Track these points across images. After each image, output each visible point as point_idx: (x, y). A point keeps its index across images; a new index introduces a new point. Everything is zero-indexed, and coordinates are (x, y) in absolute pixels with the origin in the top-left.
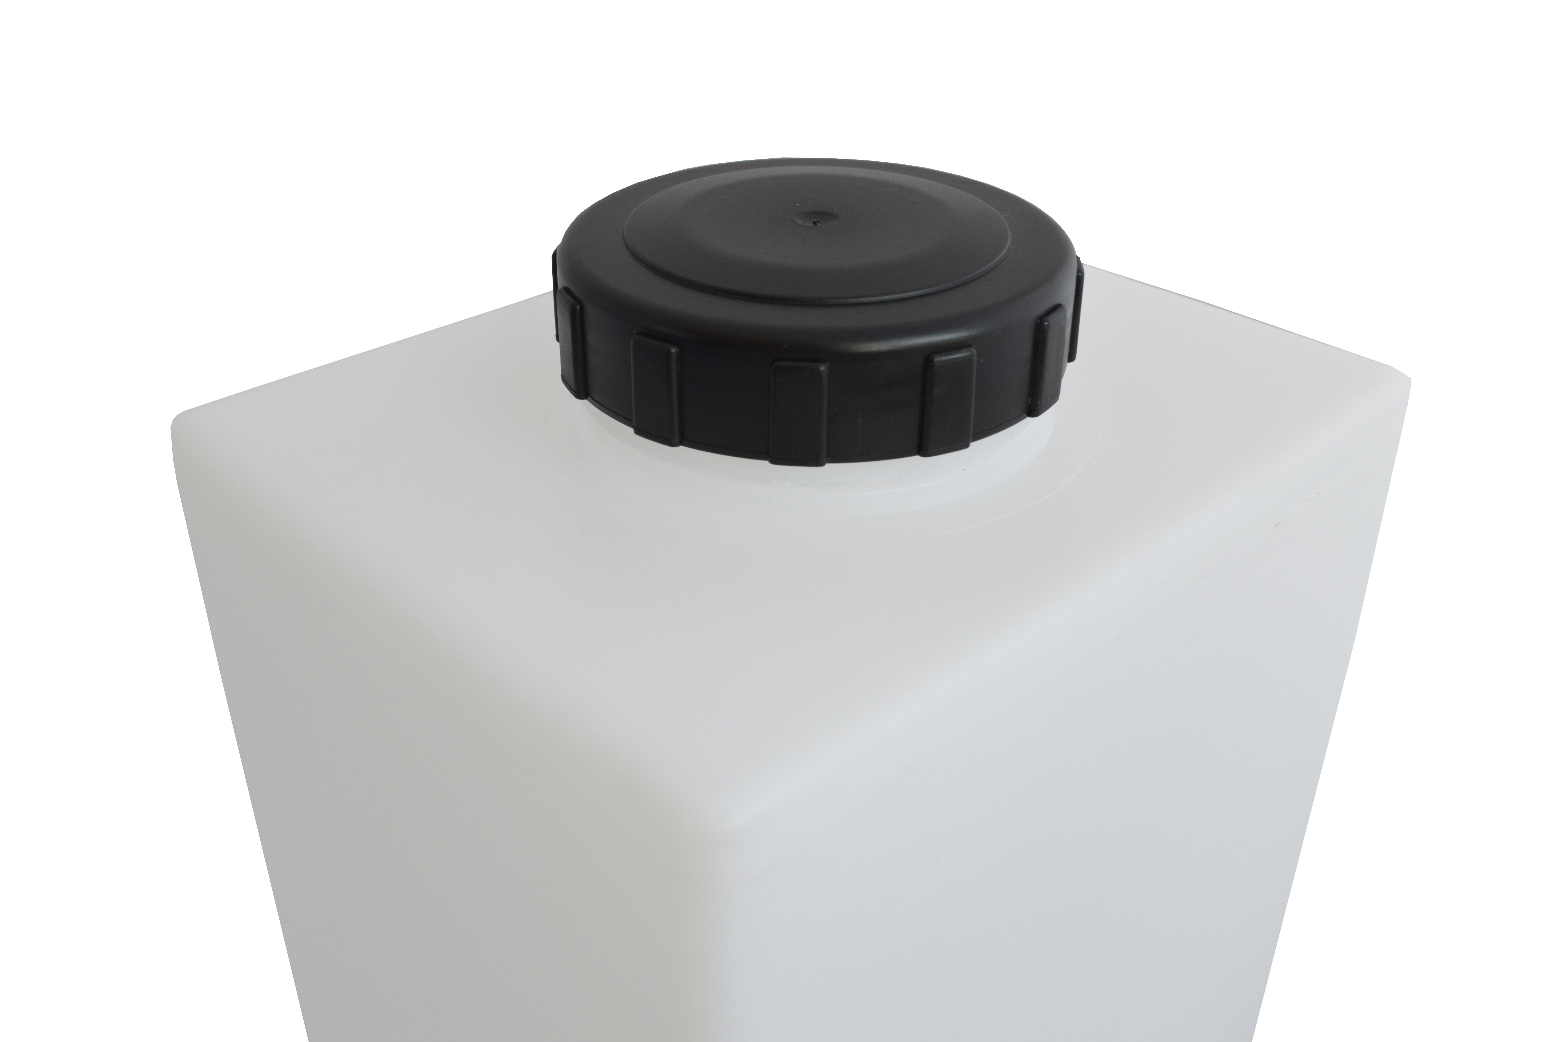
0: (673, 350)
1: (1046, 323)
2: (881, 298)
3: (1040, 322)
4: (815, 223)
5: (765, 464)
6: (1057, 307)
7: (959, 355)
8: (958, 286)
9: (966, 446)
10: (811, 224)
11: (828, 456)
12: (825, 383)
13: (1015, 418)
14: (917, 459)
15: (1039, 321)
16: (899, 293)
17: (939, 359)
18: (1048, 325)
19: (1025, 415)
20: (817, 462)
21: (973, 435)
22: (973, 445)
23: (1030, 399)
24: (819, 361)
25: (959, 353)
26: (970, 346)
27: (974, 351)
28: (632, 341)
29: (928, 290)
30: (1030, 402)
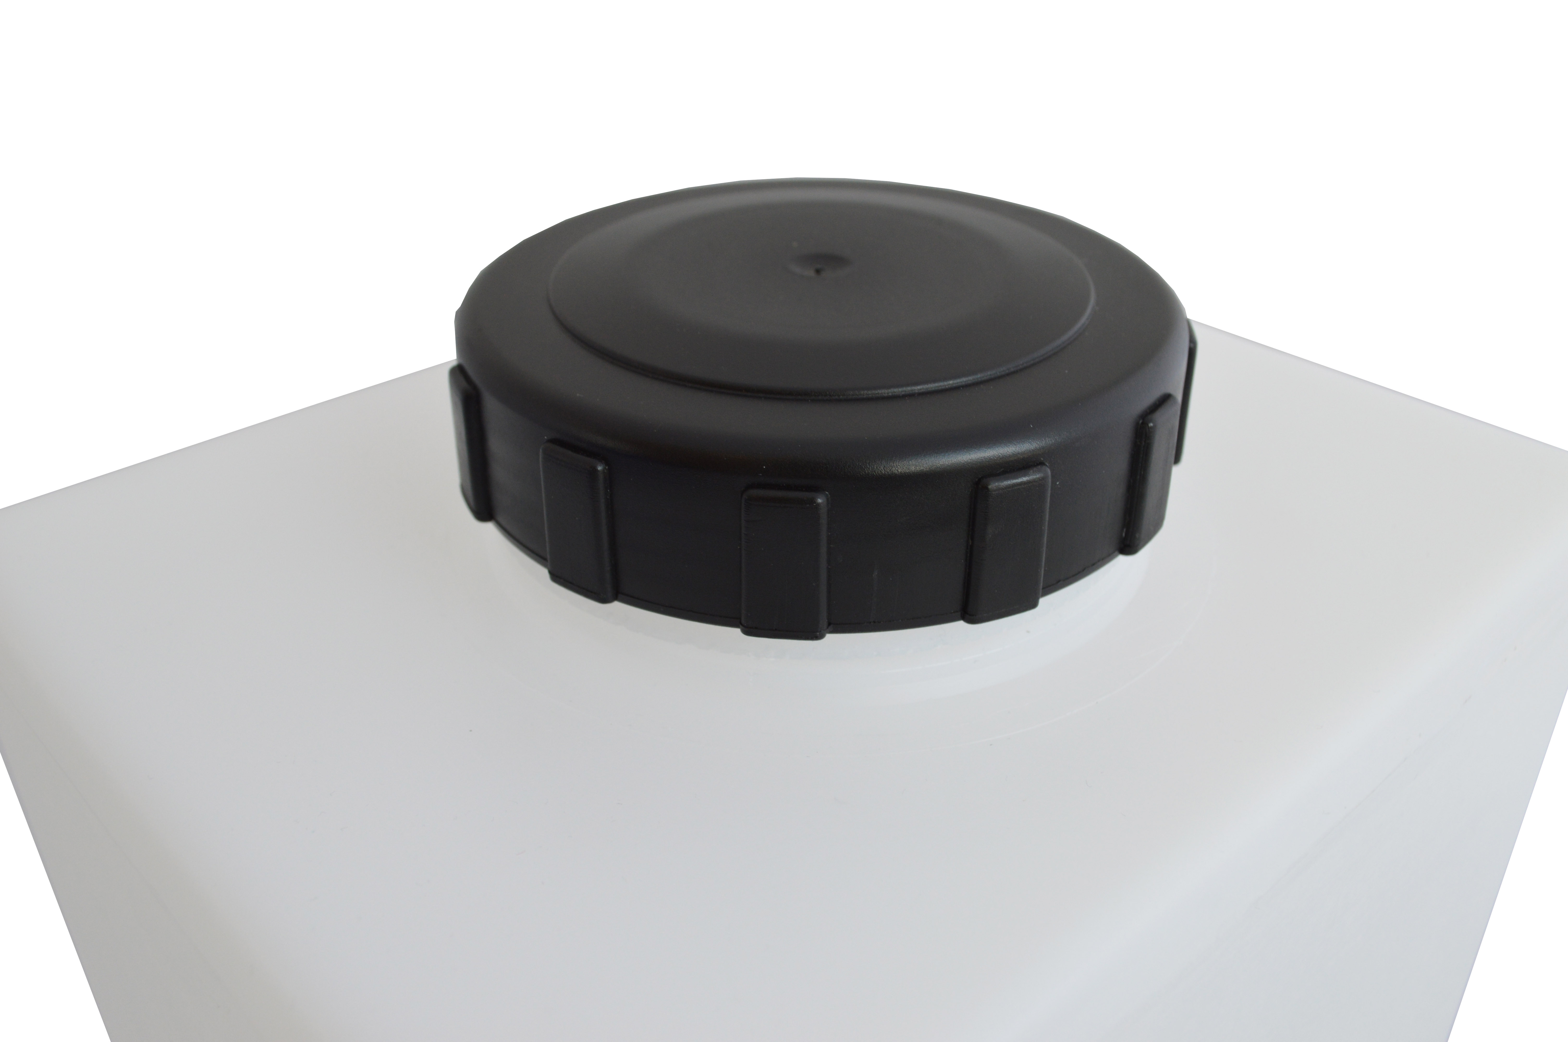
0: (600, 468)
1: (1151, 425)
2: (909, 389)
3: (1143, 423)
4: (818, 271)
5: (735, 633)
6: (1166, 398)
7: (1025, 479)
8: (1021, 370)
9: (1033, 605)
10: (811, 273)
11: (829, 624)
12: (824, 521)
13: (1103, 559)
14: (960, 625)
15: (1141, 422)
16: (935, 381)
17: (997, 485)
18: (1155, 426)
19: (1116, 553)
20: (814, 634)
21: (1043, 588)
22: (1043, 601)
23: (1125, 530)
24: (816, 489)
25: (1025, 476)
26: (1042, 464)
27: (1049, 472)
28: (541, 451)
29: (979, 376)
30: (1124, 535)
